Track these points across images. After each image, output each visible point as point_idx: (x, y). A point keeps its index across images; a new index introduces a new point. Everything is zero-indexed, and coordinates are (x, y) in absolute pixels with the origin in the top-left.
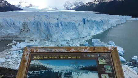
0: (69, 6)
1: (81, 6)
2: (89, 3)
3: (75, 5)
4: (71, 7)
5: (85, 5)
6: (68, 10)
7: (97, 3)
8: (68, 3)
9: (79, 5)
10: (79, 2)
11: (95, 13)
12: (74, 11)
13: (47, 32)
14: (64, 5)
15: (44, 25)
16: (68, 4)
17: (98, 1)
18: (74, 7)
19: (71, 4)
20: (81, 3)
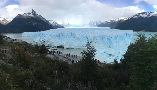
0: (92, 24)
1: (100, 24)
2: (105, 22)
3: (96, 23)
4: (94, 24)
5: (103, 23)
6: (92, 26)
7: (110, 22)
8: (92, 21)
9: (99, 23)
10: (98, 21)
11: (111, 29)
12: (96, 27)
13: (109, 43)
14: (89, 23)
15: (107, 38)
16: (91, 23)
17: (111, 21)
18: (95, 24)
19: (93, 22)
20: (100, 22)
